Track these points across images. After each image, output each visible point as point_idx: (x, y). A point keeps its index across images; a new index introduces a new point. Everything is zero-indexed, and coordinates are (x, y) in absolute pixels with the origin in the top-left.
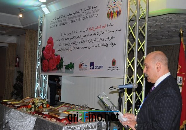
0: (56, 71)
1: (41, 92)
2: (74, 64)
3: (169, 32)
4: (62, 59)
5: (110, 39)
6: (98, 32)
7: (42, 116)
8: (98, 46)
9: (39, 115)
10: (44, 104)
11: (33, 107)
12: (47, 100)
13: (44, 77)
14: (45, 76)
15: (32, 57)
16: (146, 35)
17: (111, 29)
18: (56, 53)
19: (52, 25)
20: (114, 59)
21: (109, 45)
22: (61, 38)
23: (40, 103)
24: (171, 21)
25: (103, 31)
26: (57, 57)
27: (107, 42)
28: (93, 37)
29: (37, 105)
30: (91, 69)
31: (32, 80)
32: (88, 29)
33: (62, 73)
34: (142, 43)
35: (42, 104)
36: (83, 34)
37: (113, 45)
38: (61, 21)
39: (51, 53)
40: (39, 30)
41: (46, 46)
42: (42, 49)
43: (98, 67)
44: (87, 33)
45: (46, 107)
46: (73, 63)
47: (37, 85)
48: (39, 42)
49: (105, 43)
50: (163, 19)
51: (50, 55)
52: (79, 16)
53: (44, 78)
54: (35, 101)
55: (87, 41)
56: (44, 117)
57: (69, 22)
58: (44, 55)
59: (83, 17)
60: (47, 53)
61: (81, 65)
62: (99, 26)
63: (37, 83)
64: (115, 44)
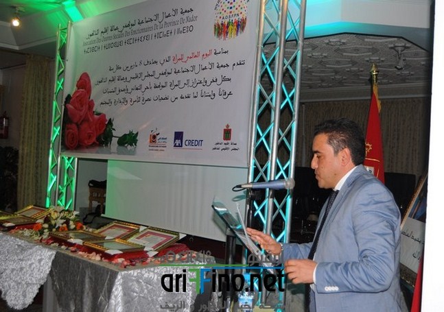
0: (97, 149)
1: (60, 194)
2: (137, 133)
3: (336, 72)
4: (110, 122)
5: (219, 81)
6: (193, 67)
7: (67, 249)
8: (192, 96)
9: (60, 245)
10: (71, 223)
11: (45, 229)
12: (76, 213)
13: (67, 161)
14: (69, 159)
15: (39, 117)
16: (297, 77)
17: (222, 59)
18: (97, 108)
19: (88, 46)
20: (228, 126)
21: (217, 95)
22: (110, 75)
23: (61, 219)
24: (344, 51)
25: (205, 63)
26: (99, 119)
27: (214, 88)
28: (183, 77)
29: (55, 225)
30: (175, 146)
31: (39, 168)
32: (172, 59)
33: (110, 153)
35: (67, 222)
36: (158, 69)
37: (226, 94)
38: (110, 38)
39: (85, 108)
40: (58, 58)
41: (73, 92)
42: (64, 100)
43: (191, 142)
44: (168, 66)
45: (75, 229)
46: (135, 132)
47: (52, 179)
48: (58, 85)
49: (208, 90)
50: (328, 44)
51: (82, 113)
52: (150, 29)
53: (67, 164)
54: (50, 214)
55: (168, 84)
56: (72, 251)
57: (128, 42)
58: (69, 113)
59: (159, 31)
60: (75, 108)
61: (154, 137)
62: (196, 54)
63: (51, 175)
64: (230, 94)
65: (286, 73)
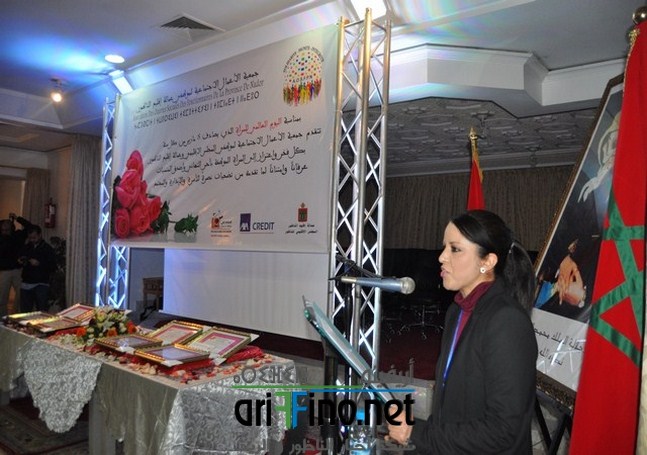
0: (152, 236)
1: (111, 290)
2: (197, 218)
4: (166, 206)
5: (291, 153)
6: (260, 138)
7: (115, 360)
8: (259, 172)
9: (108, 354)
10: (121, 325)
11: (89, 333)
12: (127, 312)
13: (118, 251)
14: (120, 249)
15: (88, 203)
17: (293, 128)
18: (151, 190)
19: (138, 121)
20: (303, 205)
21: (289, 169)
22: (164, 152)
23: (110, 320)
24: (422, 120)
25: (274, 133)
26: (153, 202)
27: (286, 162)
28: (248, 151)
29: (102, 328)
30: (242, 230)
31: (90, 260)
32: (235, 130)
33: (166, 241)
34: (374, 164)
35: (116, 325)
36: (220, 142)
37: (302, 168)
38: (163, 110)
39: (137, 190)
40: (106, 135)
41: (123, 173)
42: (113, 182)
43: (260, 226)
44: (232, 139)
45: (126, 332)
46: (194, 216)
47: (102, 273)
48: (106, 166)
49: (278, 164)
50: (406, 112)
51: (133, 196)
52: (209, 97)
53: (119, 255)
54: (96, 315)
55: (232, 159)
56: (121, 363)
57: (184, 114)
58: (119, 197)
59: (220, 99)
60: (126, 191)
61: (217, 221)
62: (263, 123)
63: (100, 268)
64: (305, 168)
65: (370, 143)
